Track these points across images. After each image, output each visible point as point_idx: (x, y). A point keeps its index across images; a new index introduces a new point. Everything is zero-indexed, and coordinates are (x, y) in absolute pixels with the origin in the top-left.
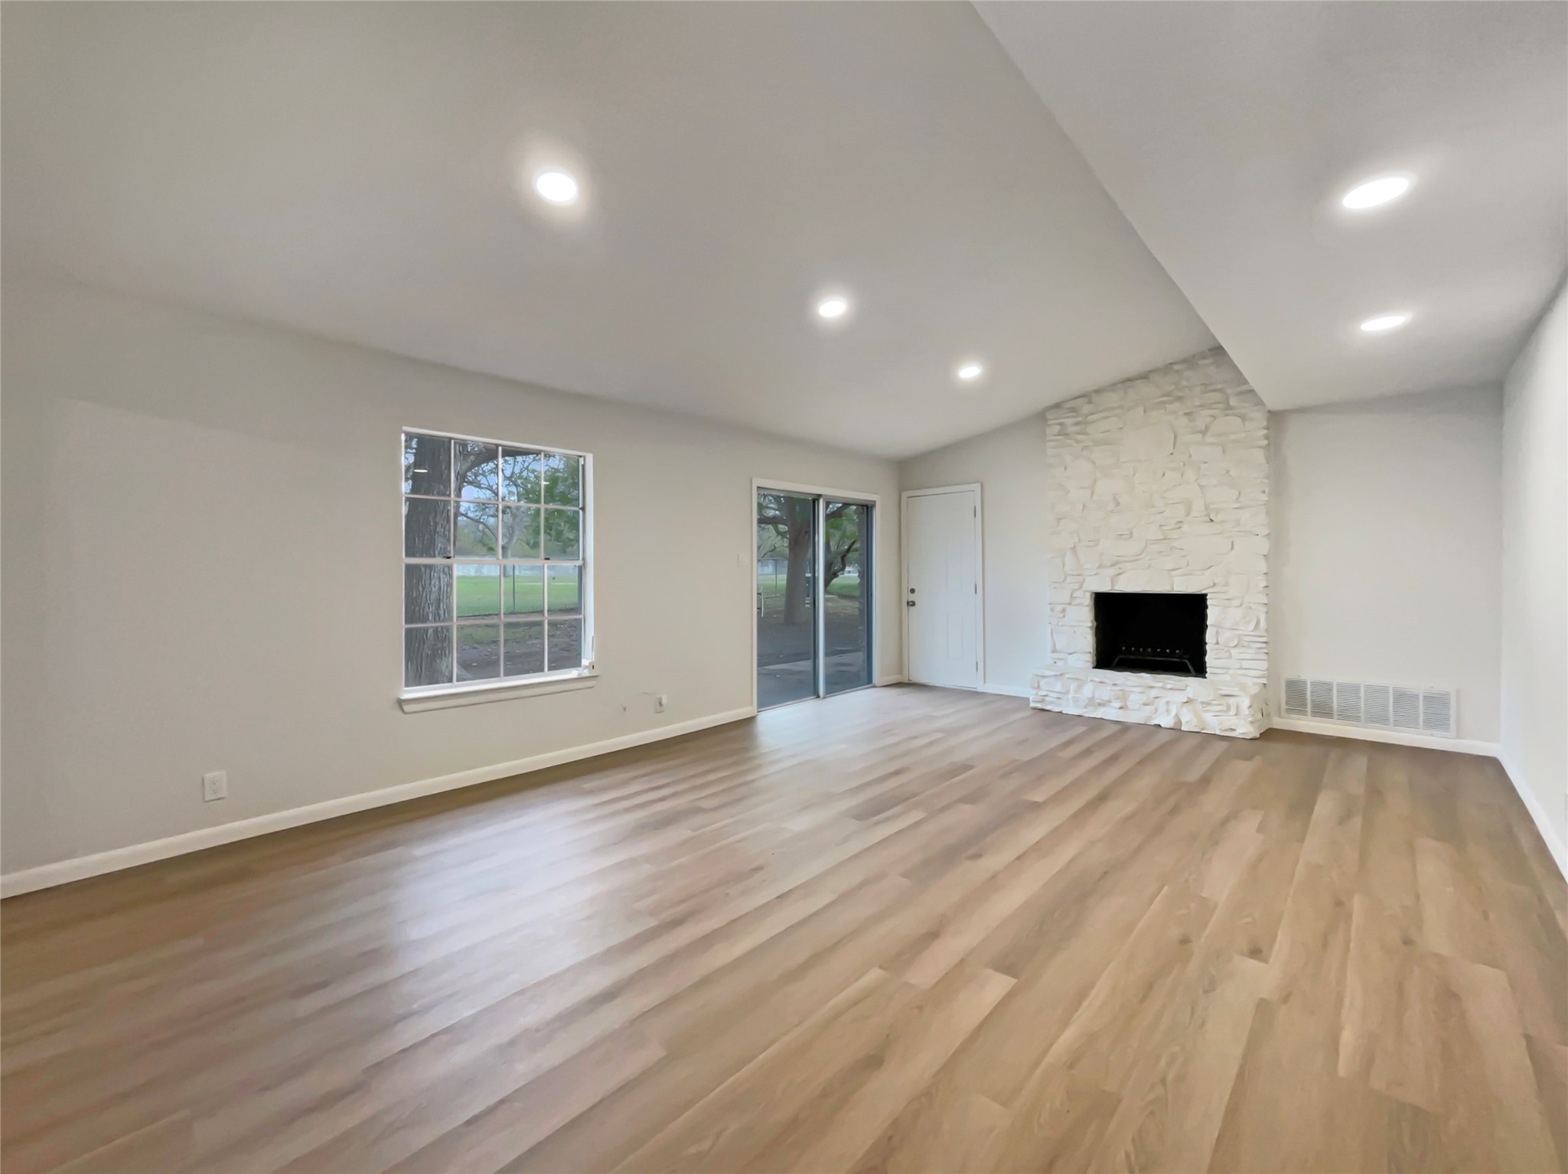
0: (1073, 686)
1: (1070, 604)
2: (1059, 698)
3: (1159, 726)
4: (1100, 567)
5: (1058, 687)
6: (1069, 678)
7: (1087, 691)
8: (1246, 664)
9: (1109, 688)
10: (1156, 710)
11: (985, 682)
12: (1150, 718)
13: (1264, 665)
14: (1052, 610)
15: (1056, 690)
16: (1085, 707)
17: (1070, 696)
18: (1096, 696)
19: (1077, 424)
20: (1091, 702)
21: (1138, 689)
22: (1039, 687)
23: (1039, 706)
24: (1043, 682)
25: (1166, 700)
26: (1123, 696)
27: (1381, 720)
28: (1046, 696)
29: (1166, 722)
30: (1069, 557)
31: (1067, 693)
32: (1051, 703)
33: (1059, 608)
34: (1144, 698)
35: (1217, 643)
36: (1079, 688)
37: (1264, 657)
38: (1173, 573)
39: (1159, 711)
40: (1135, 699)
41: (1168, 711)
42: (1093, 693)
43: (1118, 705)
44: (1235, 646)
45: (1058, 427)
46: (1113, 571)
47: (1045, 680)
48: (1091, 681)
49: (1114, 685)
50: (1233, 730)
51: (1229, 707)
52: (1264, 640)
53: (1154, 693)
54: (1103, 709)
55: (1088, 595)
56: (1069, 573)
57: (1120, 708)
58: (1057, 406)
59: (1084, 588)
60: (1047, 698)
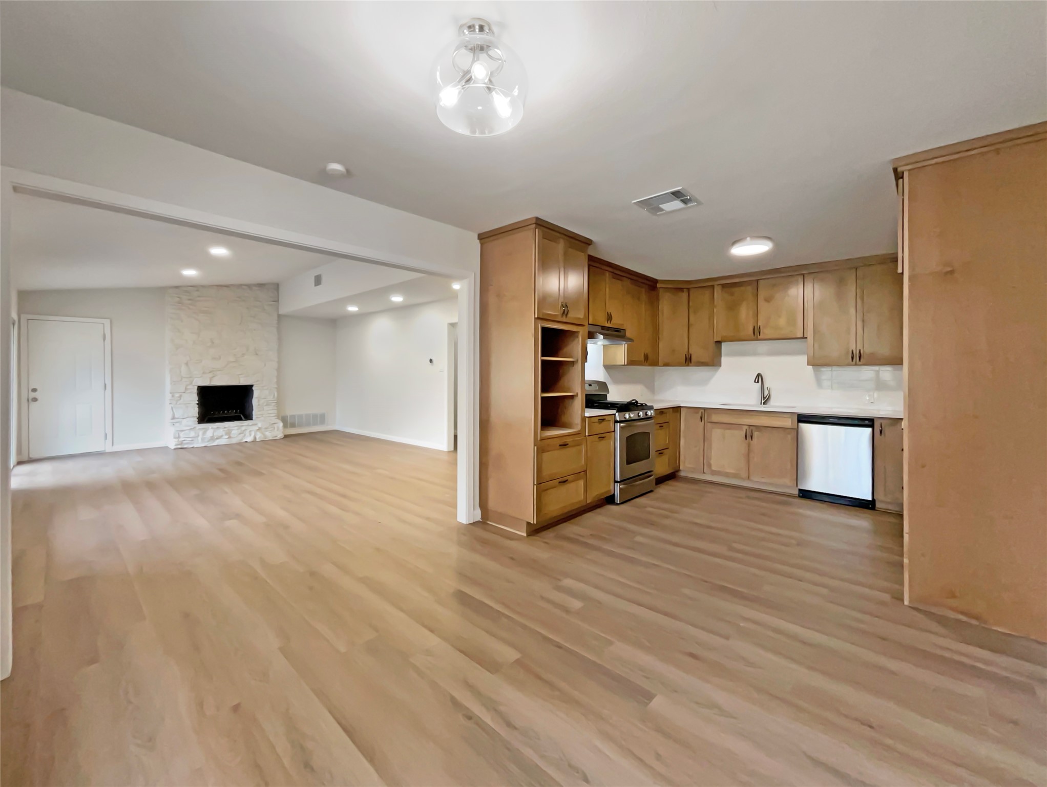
0: (201, 433)
1: (184, 392)
2: (192, 440)
3: (246, 442)
4: (204, 373)
5: (192, 434)
6: (199, 429)
7: (209, 433)
8: (270, 412)
9: (221, 430)
10: (245, 435)
11: (113, 445)
12: (242, 439)
13: (276, 411)
14: (173, 396)
15: (191, 436)
16: (208, 441)
17: (200, 438)
18: (215, 434)
19: (190, 300)
20: (212, 439)
21: (236, 428)
22: (179, 437)
23: (180, 446)
24: (182, 434)
25: (249, 430)
26: (228, 433)
27: (308, 424)
28: (185, 440)
29: (249, 439)
30: (184, 368)
31: (198, 436)
32: (187, 443)
33: (177, 395)
34: (239, 431)
35: (259, 405)
36: (204, 433)
37: (276, 408)
38: (240, 376)
39: (247, 435)
40: (235, 432)
41: (250, 435)
42: (213, 434)
43: (227, 437)
44: (266, 405)
45: (178, 299)
46: (210, 375)
47: (183, 433)
48: (212, 428)
49: (225, 428)
50: (276, 436)
51: (274, 428)
52: (275, 401)
53: (243, 428)
54: (218, 441)
55: (196, 388)
56: (184, 376)
57: (228, 438)
58: (177, 287)
59: (193, 383)
60: (184, 442)
